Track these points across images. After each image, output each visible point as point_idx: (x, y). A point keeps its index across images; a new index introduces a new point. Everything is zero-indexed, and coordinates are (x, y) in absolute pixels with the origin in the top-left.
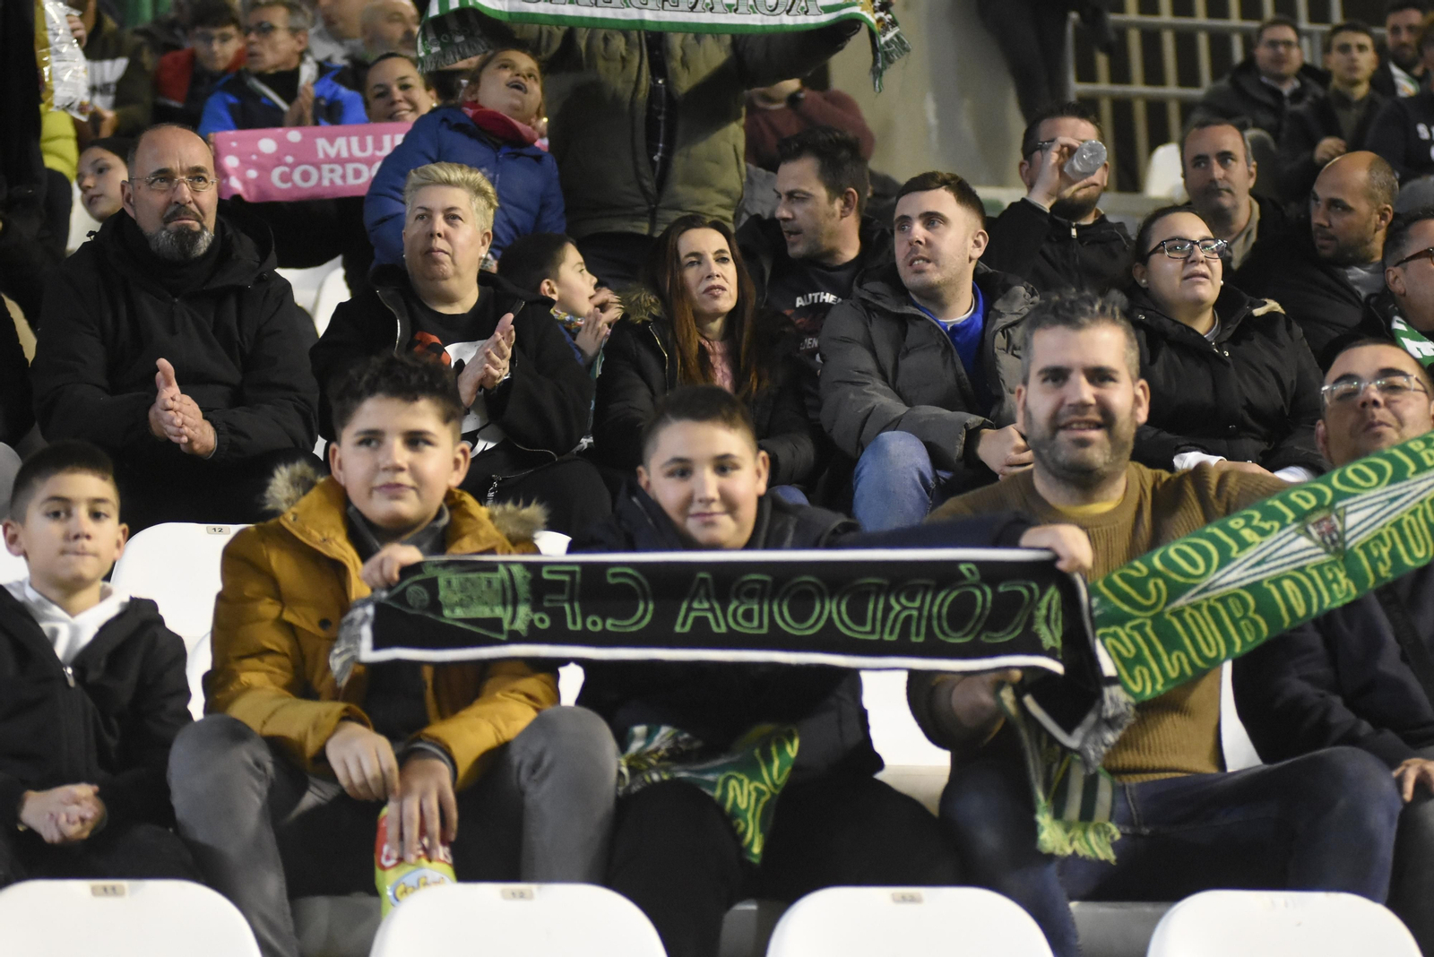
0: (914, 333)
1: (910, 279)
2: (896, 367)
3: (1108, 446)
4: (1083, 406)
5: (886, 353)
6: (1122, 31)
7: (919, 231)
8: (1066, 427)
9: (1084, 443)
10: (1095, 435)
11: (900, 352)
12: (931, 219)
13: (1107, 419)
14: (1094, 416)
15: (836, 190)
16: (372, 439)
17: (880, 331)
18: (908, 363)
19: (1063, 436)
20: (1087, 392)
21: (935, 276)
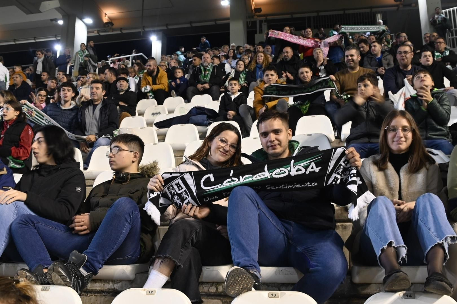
0: (373, 59)
1: (373, 53)
2: (371, 63)
3: (353, 64)
4: (350, 59)
5: (370, 62)
6: (453, 30)
7: (373, 48)
8: (348, 62)
9: (350, 64)
10: (352, 63)
11: (371, 61)
12: (375, 46)
13: (353, 60)
14: (351, 60)
15: (366, 45)
16: (267, 75)
17: (369, 59)
18: (372, 62)
19: (348, 63)
20: (350, 58)
21: (375, 53)
